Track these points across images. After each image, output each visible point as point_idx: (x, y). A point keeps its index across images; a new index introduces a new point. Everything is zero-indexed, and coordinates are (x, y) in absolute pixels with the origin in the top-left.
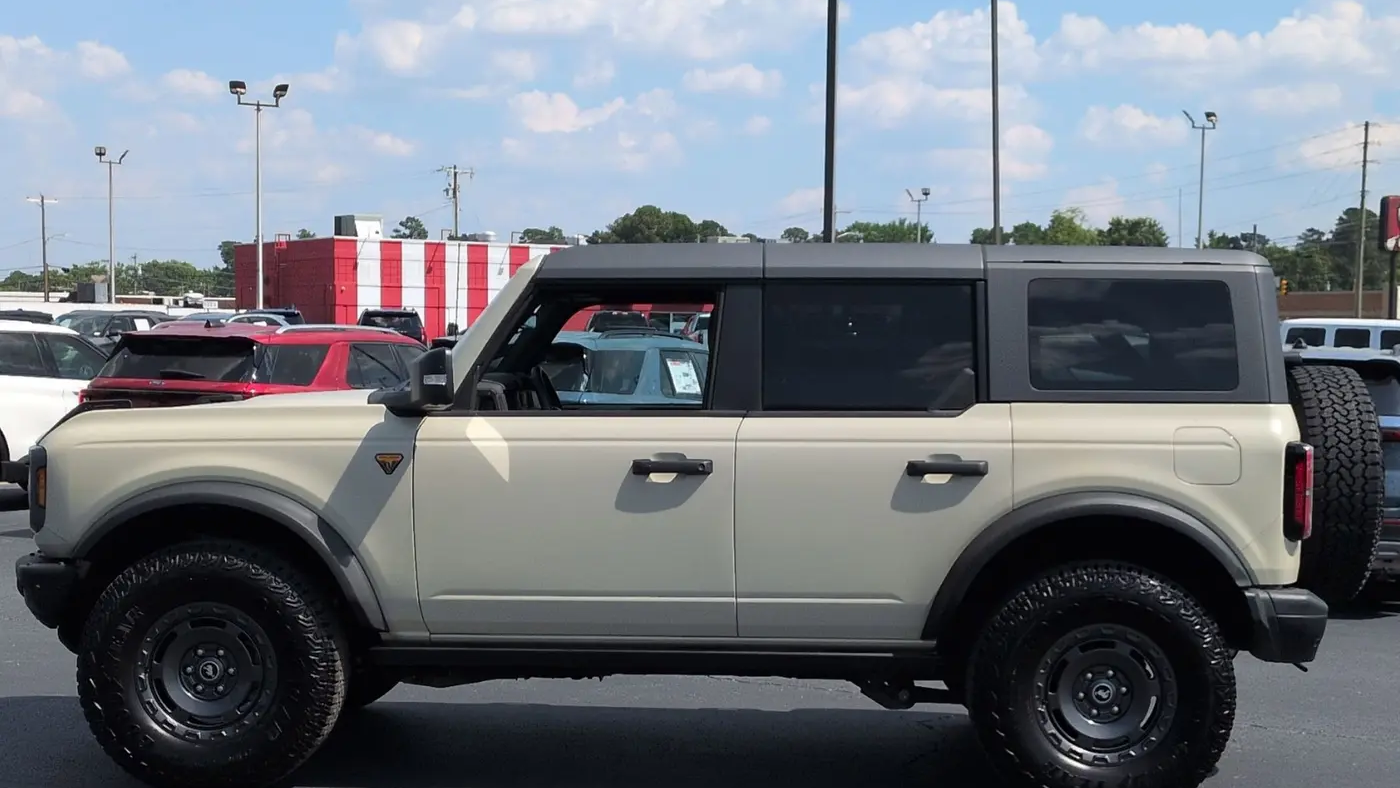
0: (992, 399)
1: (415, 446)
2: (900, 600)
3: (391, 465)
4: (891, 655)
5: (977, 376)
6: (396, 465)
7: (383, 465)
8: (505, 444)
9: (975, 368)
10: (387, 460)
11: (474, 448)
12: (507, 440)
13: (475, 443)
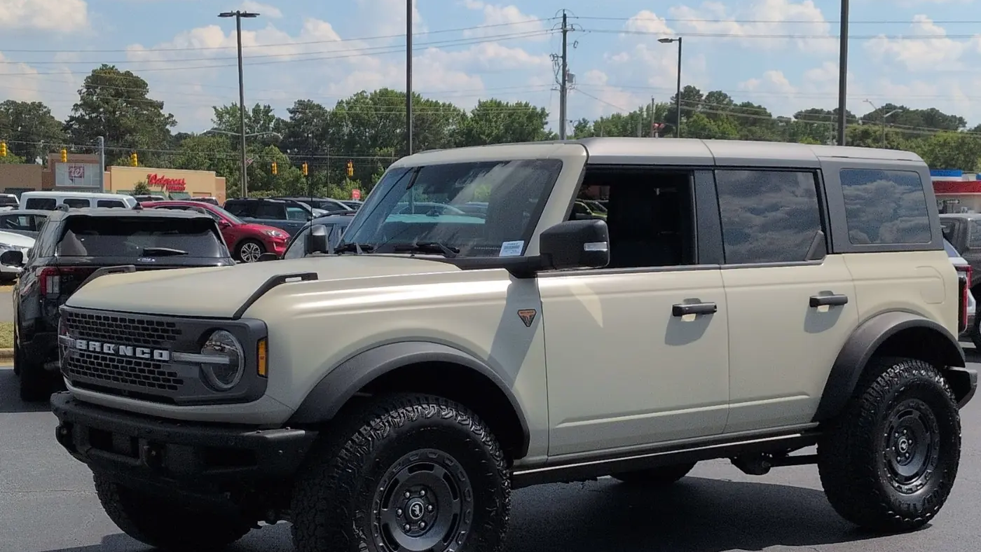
0: (835, 251)
1: (541, 302)
2: (808, 395)
3: (528, 319)
4: (798, 435)
5: (825, 235)
6: (532, 318)
7: (523, 319)
8: (596, 297)
9: (824, 230)
10: (525, 315)
11: (578, 302)
12: (597, 293)
13: (579, 298)
